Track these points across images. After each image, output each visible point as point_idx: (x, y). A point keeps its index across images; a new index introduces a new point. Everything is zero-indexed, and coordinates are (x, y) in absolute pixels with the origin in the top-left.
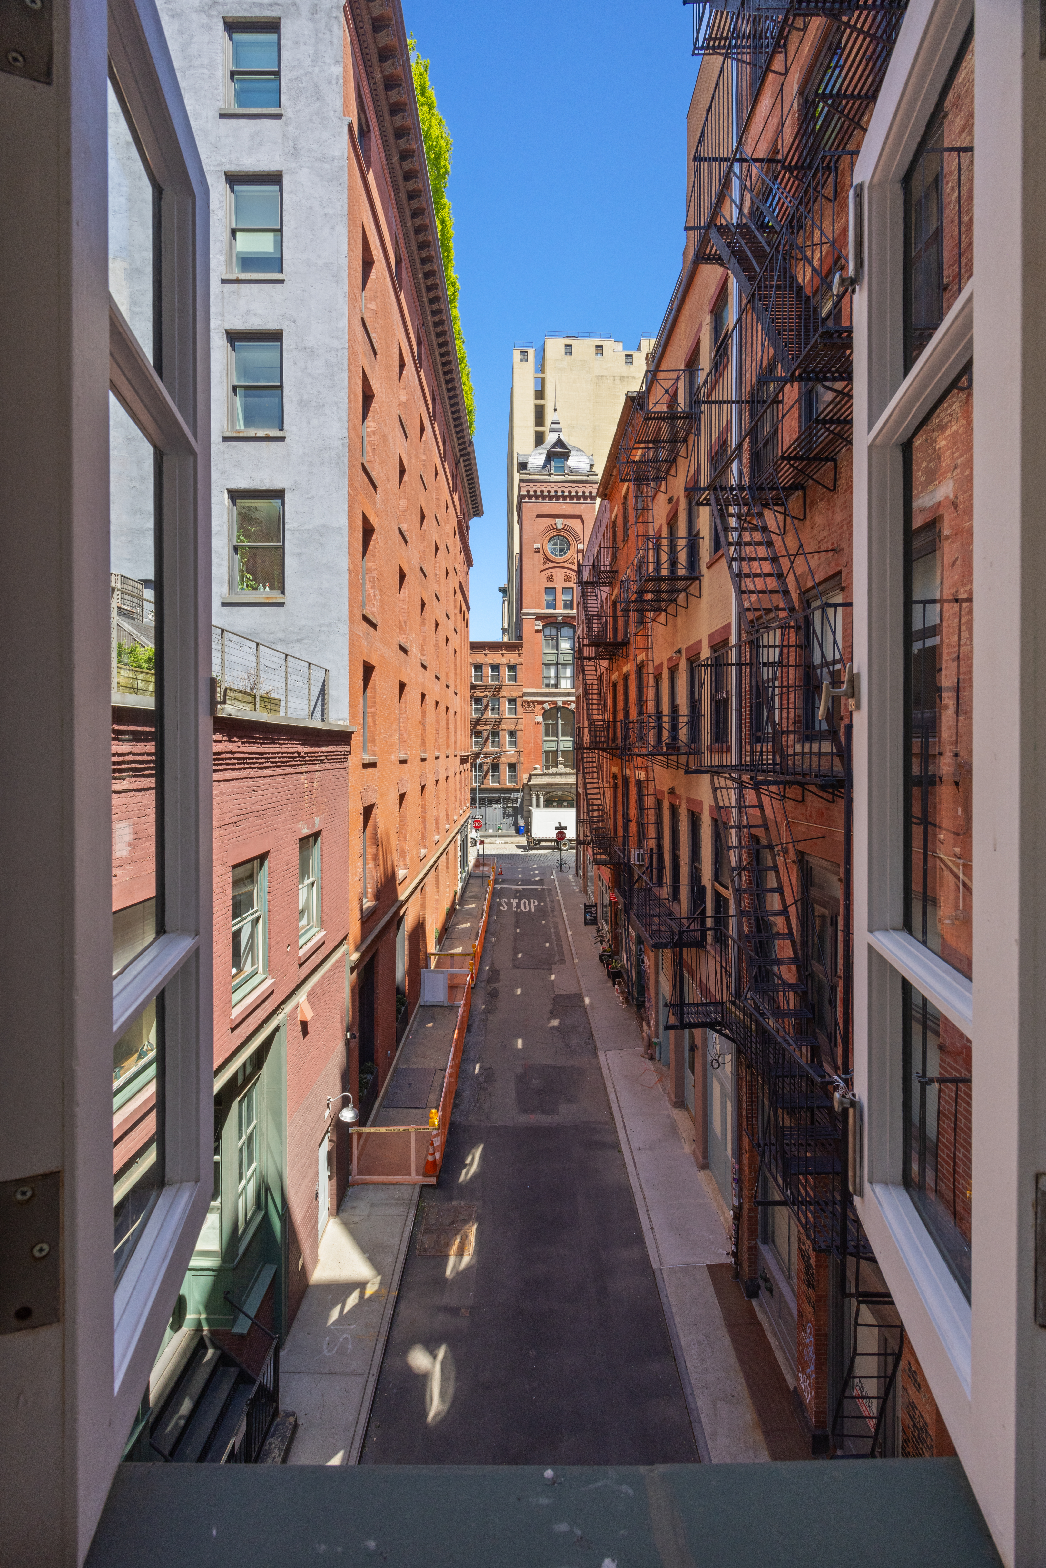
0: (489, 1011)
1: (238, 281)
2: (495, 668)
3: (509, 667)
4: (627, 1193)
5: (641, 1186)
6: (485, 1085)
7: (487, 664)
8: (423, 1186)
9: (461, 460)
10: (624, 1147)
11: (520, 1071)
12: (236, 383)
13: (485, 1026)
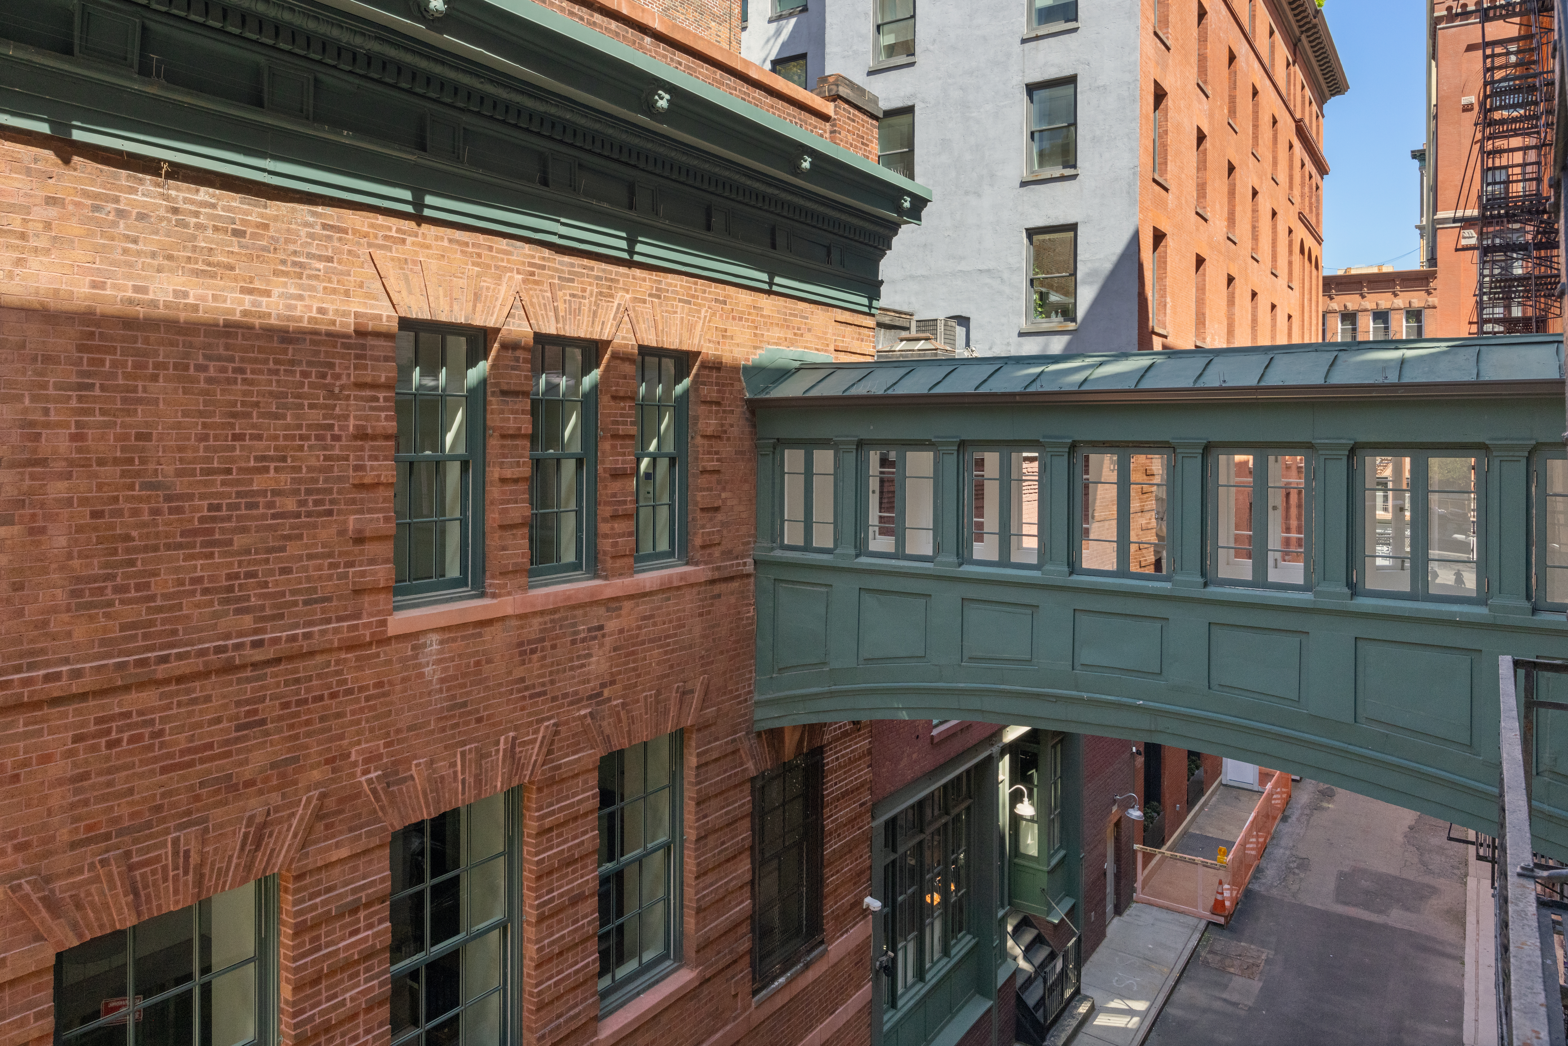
0: (1315, 807)
1: (1037, 38)
2: (1381, 316)
3: (1408, 312)
4: (1459, 995)
5: (1477, 991)
6: (1297, 871)
7: (1366, 310)
8: (1209, 923)
9: (1303, 37)
10: (1468, 959)
11: (1346, 870)
12: (1033, 129)
13: (1308, 821)
